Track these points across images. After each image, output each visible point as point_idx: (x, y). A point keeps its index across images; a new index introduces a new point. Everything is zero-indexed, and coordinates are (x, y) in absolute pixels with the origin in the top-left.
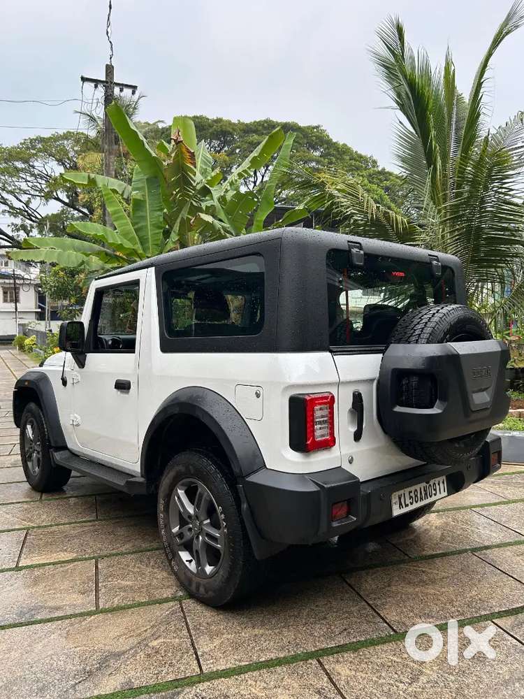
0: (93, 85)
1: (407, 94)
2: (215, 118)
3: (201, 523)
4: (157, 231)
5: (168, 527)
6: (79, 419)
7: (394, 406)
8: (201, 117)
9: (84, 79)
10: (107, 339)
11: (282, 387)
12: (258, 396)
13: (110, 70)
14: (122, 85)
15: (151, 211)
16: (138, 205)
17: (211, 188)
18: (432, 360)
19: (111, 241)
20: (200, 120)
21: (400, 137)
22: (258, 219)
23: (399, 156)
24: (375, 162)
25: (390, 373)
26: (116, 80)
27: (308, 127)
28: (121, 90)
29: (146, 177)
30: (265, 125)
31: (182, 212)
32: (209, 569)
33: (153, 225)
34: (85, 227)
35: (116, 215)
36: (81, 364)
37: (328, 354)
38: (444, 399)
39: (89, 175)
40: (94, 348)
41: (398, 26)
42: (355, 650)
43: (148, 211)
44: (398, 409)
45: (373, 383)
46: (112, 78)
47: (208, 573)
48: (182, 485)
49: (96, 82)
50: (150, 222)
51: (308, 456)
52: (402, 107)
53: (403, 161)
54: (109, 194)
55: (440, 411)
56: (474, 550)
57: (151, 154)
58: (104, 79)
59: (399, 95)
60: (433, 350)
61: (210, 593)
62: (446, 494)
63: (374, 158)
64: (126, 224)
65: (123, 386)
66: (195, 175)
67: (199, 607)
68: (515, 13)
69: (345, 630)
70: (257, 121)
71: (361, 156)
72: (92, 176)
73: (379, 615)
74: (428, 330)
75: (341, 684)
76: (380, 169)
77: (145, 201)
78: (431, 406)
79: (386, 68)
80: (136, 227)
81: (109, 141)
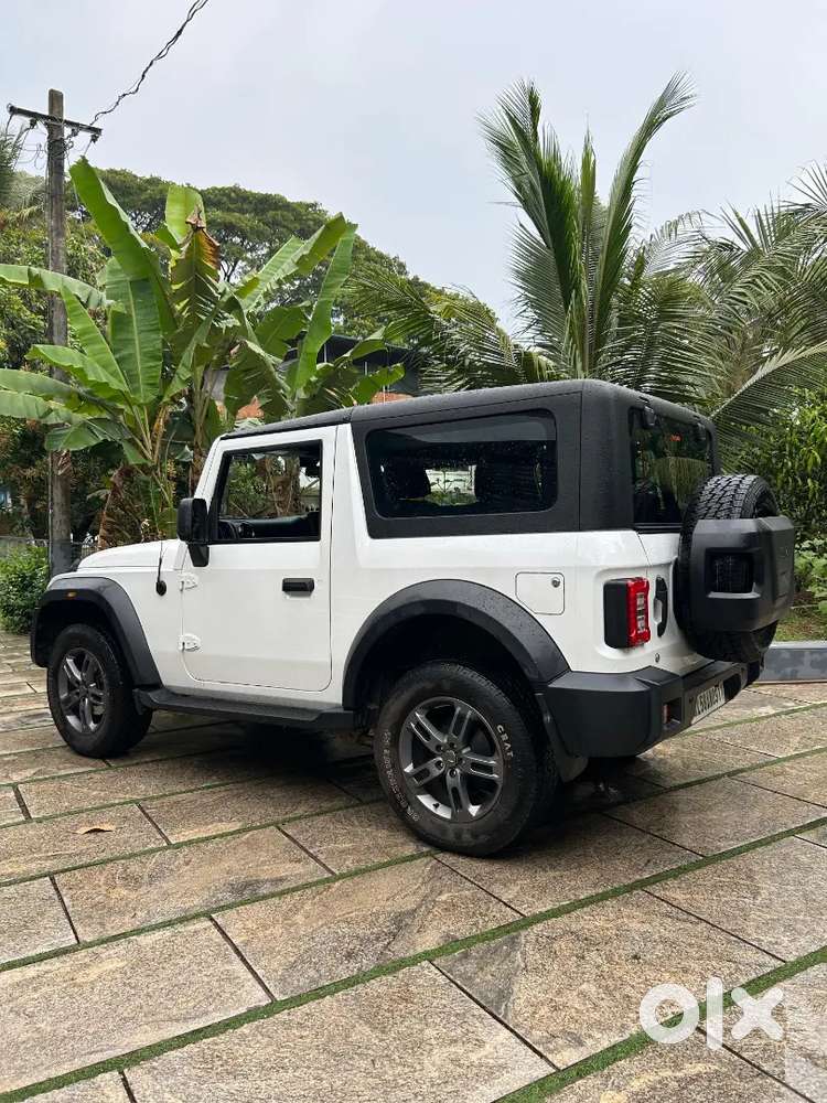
0: (27, 120)
1: (532, 187)
2: (148, 177)
3: (458, 752)
4: (152, 364)
5: (397, 766)
6: (198, 641)
7: (708, 592)
8: (123, 173)
9: (14, 111)
10: (235, 524)
11: (595, 573)
12: (556, 584)
13: (55, 98)
14: (77, 125)
15: (140, 332)
16: (121, 321)
17: (239, 300)
18: (751, 537)
19: (91, 378)
20: (122, 178)
21: (521, 246)
22: (308, 351)
23: (517, 271)
24: (402, 266)
25: (703, 554)
26: (65, 117)
27: (300, 204)
28: (74, 134)
29: (128, 279)
30: (233, 195)
31: (196, 335)
32: (474, 810)
33: (145, 354)
34: (55, 353)
35: (87, 337)
36: (200, 559)
37: (635, 533)
38: (760, 582)
39: (29, 270)
40: (220, 537)
41: (532, 93)
42: (675, 877)
43: (136, 332)
44: (713, 595)
45: (668, 568)
46: (61, 112)
47: (474, 815)
48: (423, 707)
49: (35, 117)
50: (141, 348)
51: (628, 653)
52: (526, 204)
53: (523, 279)
54: (73, 301)
55: (758, 595)
56: (730, 774)
57: (138, 244)
58: (47, 113)
59: (519, 187)
60: (749, 525)
61: (483, 838)
62: (723, 701)
63: (402, 260)
64: (102, 351)
65: (298, 587)
66: (217, 281)
67: (461, 860)
68: (674, 93)
69: (649, 861)
70: (219, 187)
71: (381, 256)
72: (35, 270)
73: (674, 844)
74: (739, 504)
75: (685, 906)
76: (411, 277)
77: (131, 316)
78: (750, 591)
79: (502, 146)
80: (117, 356)
81: (56, 213)
